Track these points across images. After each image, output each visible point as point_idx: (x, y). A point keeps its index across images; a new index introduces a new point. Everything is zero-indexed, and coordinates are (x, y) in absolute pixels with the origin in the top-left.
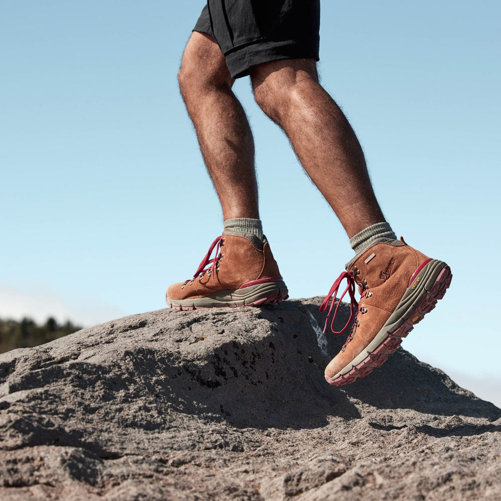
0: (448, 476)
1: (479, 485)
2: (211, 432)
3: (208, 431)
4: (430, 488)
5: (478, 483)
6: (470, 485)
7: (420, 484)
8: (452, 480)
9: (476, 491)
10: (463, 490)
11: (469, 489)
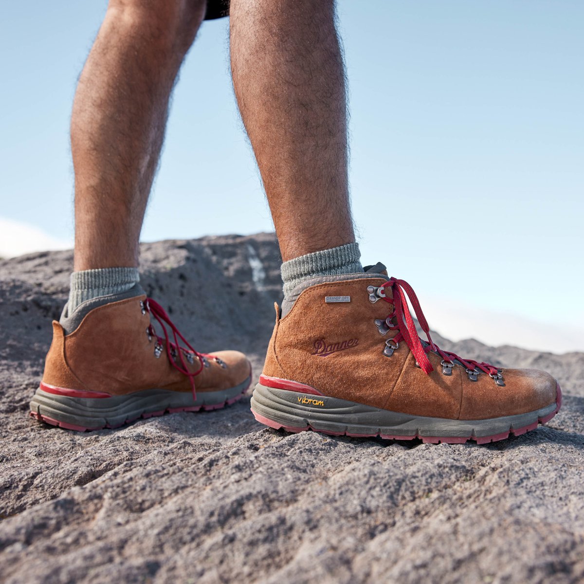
0: (235, 505)
1: (291, 528)
2: (24, 386)
3: (21, 385)
4: (187, 538)
5: (288, 524)
6: (270, 529)
7: (166, 529)
8: (243, 513)
9: (280, 545)
10: (253, 544)
11: (265, 540)
